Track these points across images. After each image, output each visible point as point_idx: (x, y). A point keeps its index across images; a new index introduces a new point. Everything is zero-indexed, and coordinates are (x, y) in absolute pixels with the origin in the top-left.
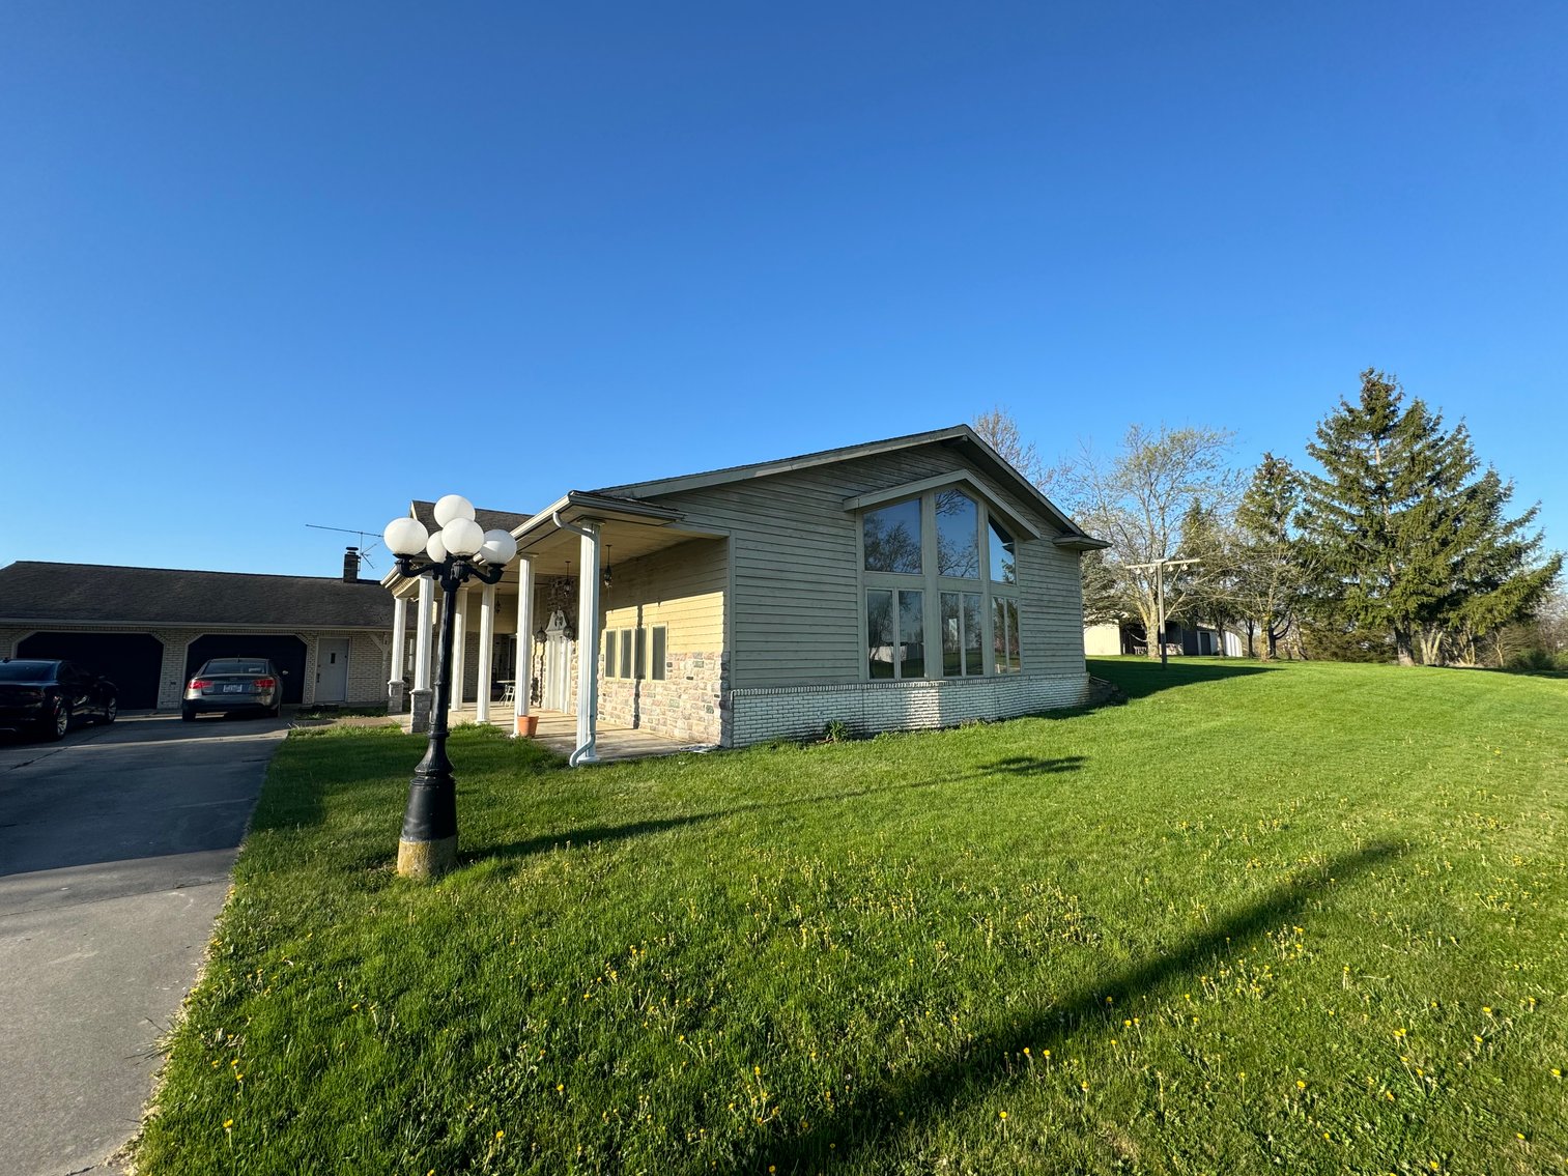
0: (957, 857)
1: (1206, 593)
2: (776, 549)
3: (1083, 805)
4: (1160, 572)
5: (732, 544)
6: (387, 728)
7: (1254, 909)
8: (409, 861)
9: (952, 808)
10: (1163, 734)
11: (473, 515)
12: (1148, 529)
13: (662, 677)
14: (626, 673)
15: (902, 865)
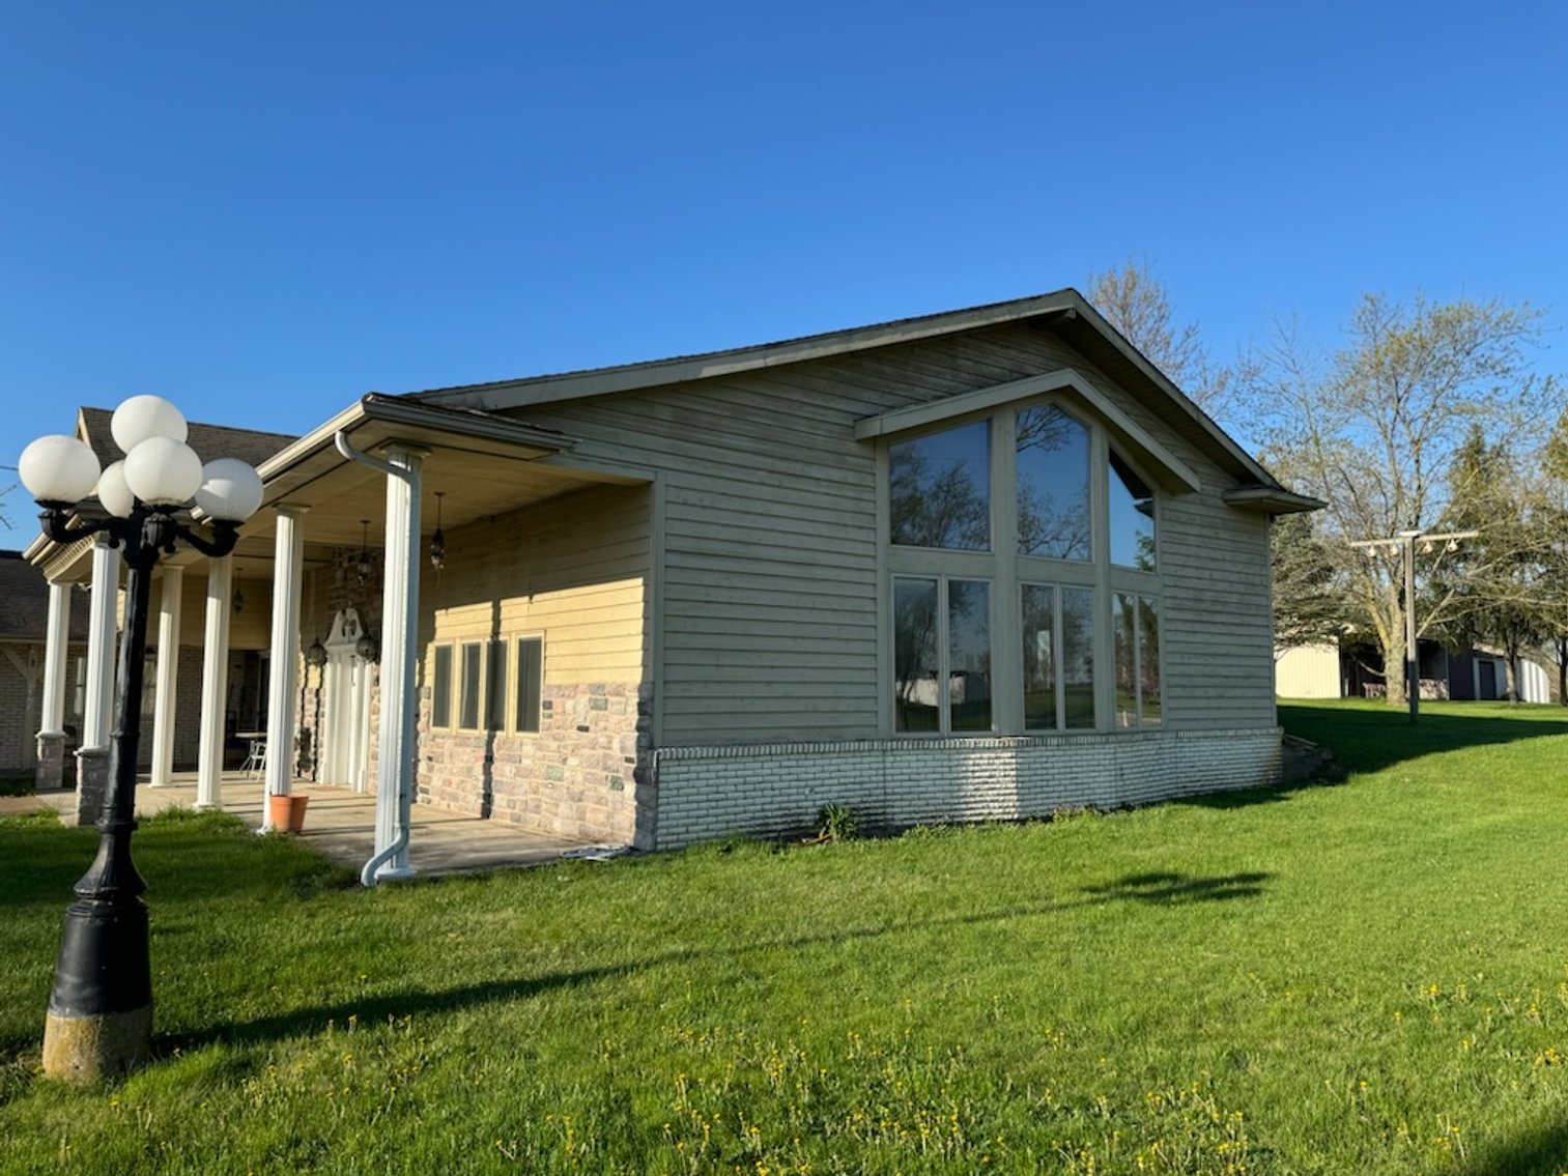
0: (1039, 1046)
1: (1490, 590)
2: (737, 504)
3: (1263, 956)
4: (1409, 553)
5: (659, 495)
6: (32, 815)
7: (1544, 1133)
8: (63, 1051)
9: (1035, 961)
10: (1407, 836)
11: (183, 434)
12: (1391, 478)
13: (534, 728)
14: (469, 721)
15: (942, 1058)
